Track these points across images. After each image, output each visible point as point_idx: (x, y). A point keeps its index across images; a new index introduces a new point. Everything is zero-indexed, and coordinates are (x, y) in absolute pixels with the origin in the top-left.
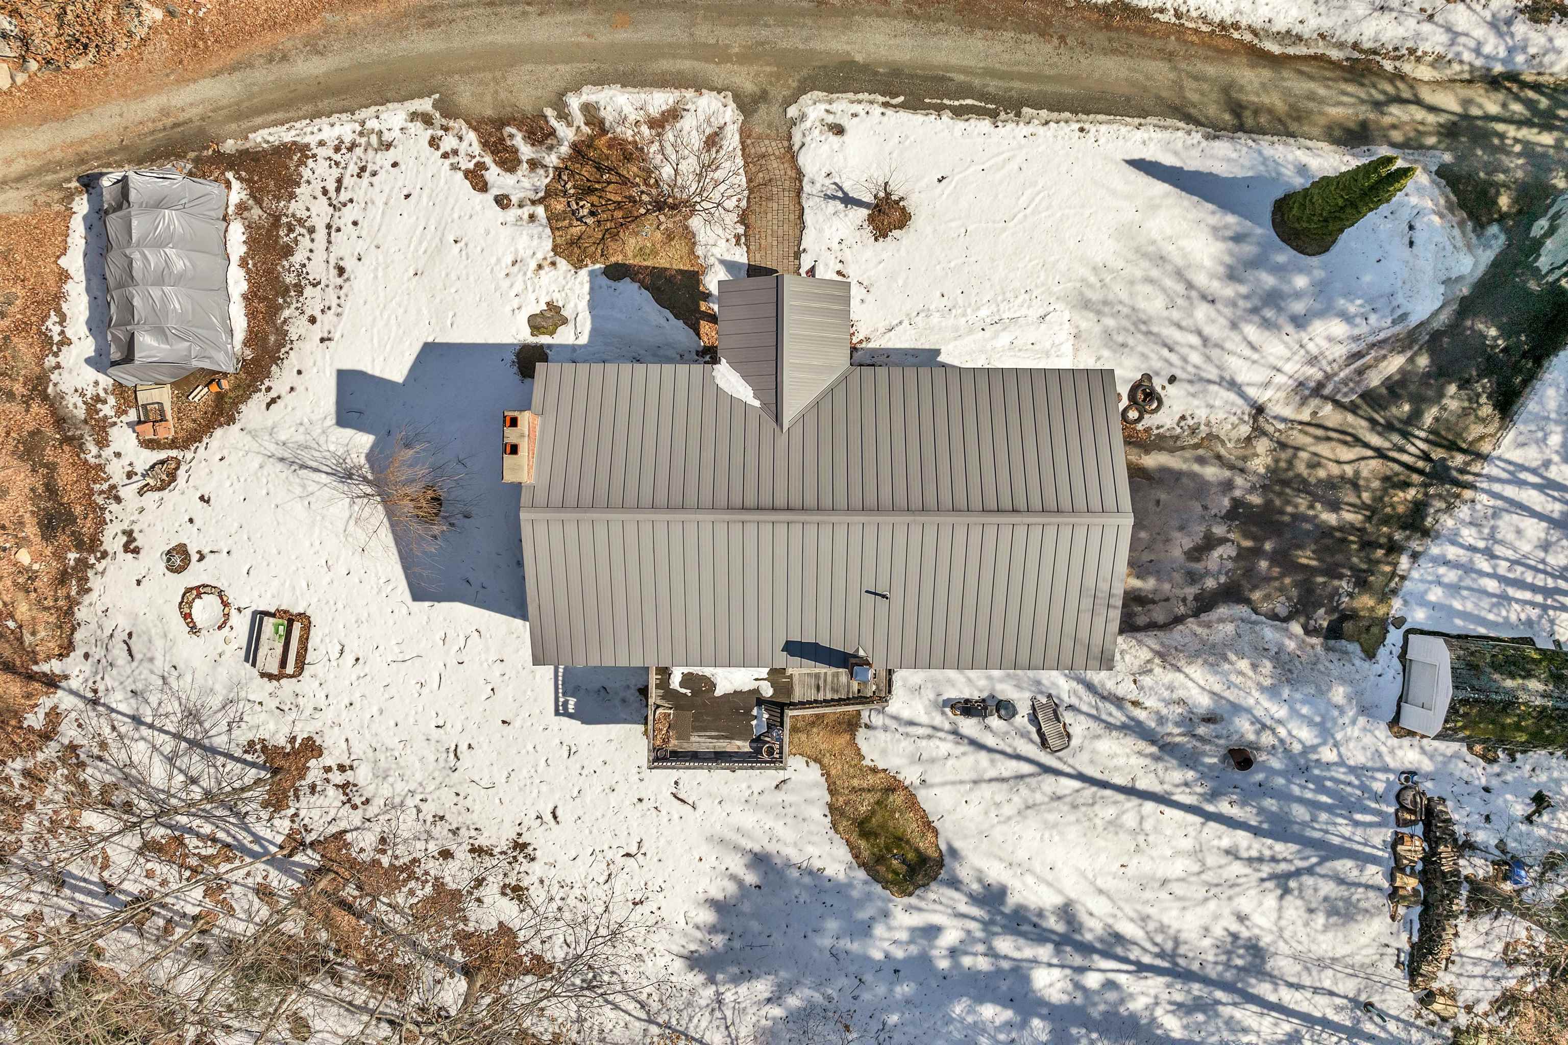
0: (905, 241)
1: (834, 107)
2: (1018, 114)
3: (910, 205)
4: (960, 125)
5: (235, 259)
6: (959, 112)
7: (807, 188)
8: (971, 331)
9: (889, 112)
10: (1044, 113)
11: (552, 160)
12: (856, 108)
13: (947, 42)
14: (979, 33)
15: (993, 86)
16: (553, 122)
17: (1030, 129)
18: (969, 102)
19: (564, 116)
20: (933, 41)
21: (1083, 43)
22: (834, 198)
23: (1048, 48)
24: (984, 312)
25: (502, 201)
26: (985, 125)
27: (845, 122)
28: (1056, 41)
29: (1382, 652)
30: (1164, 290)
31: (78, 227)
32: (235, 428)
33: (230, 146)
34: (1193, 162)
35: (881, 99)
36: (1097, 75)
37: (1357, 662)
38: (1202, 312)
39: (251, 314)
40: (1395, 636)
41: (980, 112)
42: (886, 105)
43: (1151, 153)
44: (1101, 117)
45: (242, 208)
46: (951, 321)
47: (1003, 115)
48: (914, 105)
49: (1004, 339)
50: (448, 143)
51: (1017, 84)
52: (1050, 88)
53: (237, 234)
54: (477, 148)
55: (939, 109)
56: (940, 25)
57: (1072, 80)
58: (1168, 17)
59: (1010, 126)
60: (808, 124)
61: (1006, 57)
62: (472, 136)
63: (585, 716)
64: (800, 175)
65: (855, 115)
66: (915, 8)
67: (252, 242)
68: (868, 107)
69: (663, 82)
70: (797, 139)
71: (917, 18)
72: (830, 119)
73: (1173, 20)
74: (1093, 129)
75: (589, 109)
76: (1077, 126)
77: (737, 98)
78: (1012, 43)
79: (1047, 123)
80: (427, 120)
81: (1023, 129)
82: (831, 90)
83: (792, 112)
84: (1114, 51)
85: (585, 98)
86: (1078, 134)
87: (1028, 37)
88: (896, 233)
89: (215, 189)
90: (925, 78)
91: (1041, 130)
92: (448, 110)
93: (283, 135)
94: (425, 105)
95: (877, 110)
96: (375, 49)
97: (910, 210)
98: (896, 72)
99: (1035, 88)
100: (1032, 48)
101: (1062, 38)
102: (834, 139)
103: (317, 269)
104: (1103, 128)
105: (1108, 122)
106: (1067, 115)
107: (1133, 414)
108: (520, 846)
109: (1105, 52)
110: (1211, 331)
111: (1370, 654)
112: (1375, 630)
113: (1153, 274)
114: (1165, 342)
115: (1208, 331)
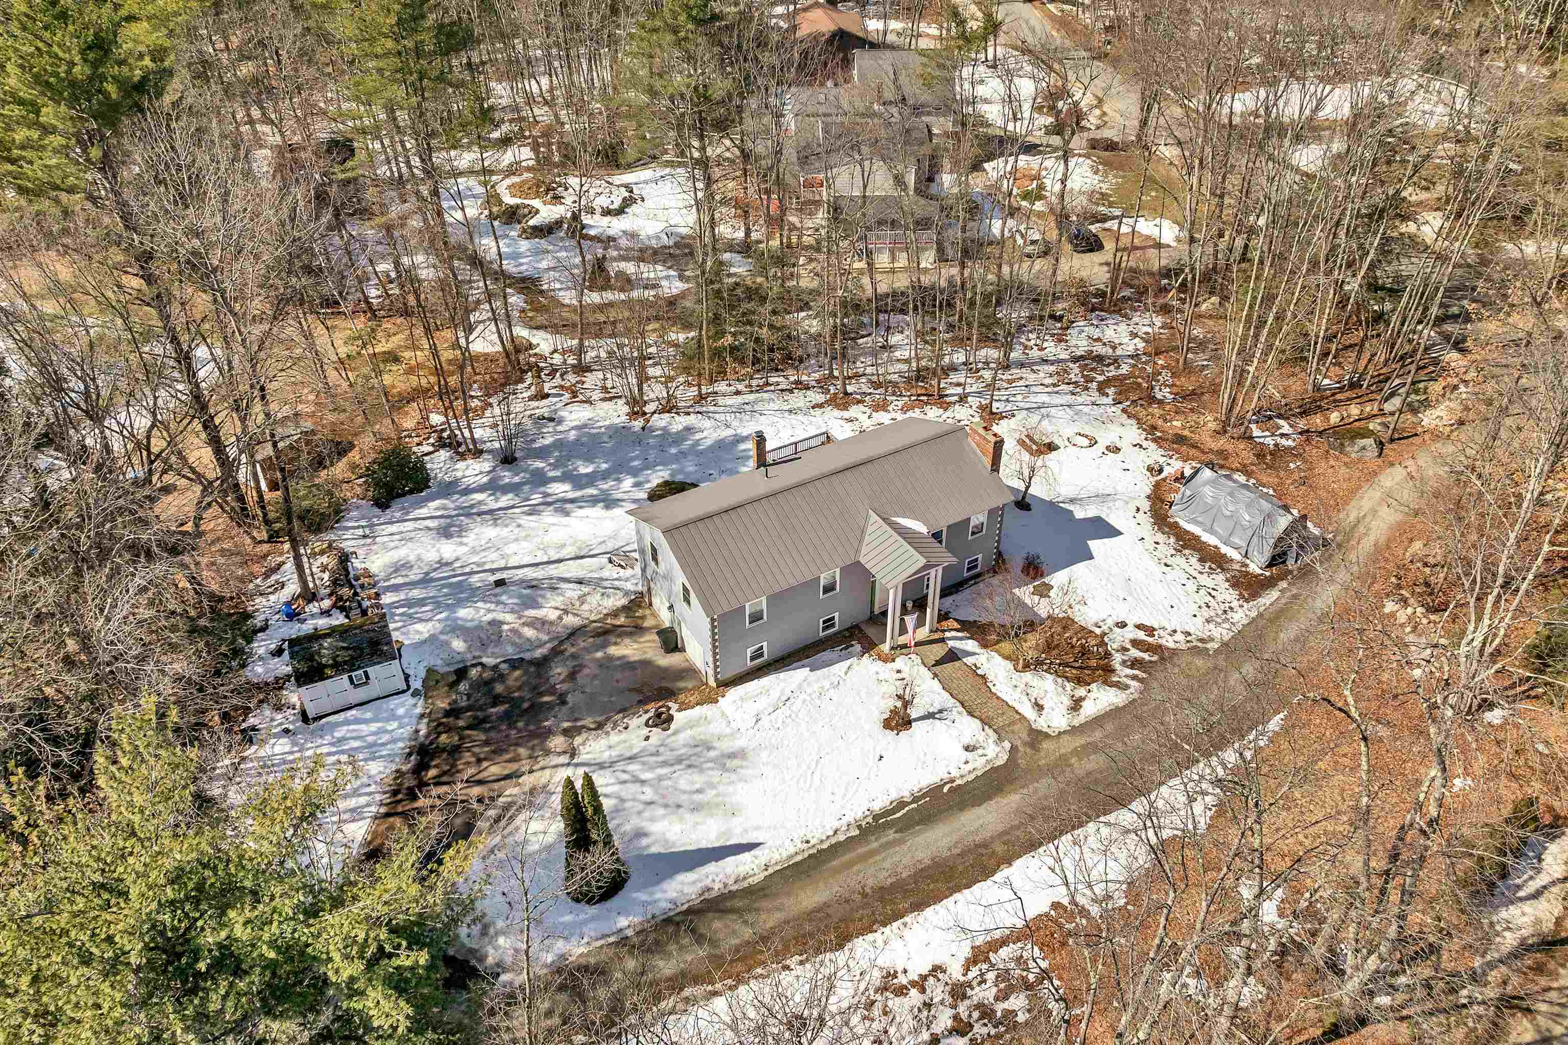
0: (876, 713)
1: (984, 759)
2: (859, 827)
3: (890, 734)
4: (894, 795)
5: (1220, 545)
6: (902, 804)
7: (961, 709)
8: (800, 686)
9: (946, 776)
10: (841, 838)
11: (1118, 657)
12: (970, 767)
13: (945, 842)
14: (927, 862)
15: (891, 835)
16: (1136, 672)
17: (845, 821)
18: (898, 815)
19: (1134, 678)
20: (955, 838)
21: (847, 901)
22: (940, 711)
23: (870, 882)
24: (799, 702)
25: (1122, 625)
26: (877, 807)
27: (969, 755)
28: (868, 890)
29: (423, 674)
30: (684, 792)
32: (1143, 495)
33: (1283, 585)
34: (711, 868)
35: (959, 782)
36: (821, 885)
37: (439, 662)
38: (649, 794)
39: (1187, 532)
40: (416, 684)
41: (887, 813)
42: (952, 781)
43: (746, 856)
44: (799, 858)
45: (1244, 565)
46: (816, 687)
47: (870, 820)
48: (934, 791)
49: (775, 694)
50: (1180, 637)
51: (875, 845)
52: (848, 857)
53: (1234, 555)
54: (1163, 642)
55: (915, 800)
56: (958, 851)
57: (836, 871)
59: (859, 815)
60: (991, 741)
61: (896, 859)
62: (1171, 645)
64: (971, 714)
65: (967, 762)
66: (984, 851)
67: (1223, 556)
68: (962, 772)
69: (1097, 721)
70: (990, 732)
71: (977, 846)
72: (980, 752)
73: (788, 962)
74: (799, 845)
75: (1125, 687)
76: (813, 842)
77: (1047, 736)
78: (899, 870)
79: (835, 832)
80: (1202, 641)
81: (849, 818)
82: (994, 770)
83: (1007, 745)
84: (819, 910)
85: (1132, 690)
86: (809, 837)
87: (889, 881)
88: (886, 716)
90: (940, 812)
91: (836, 824)
92: (1197, 650)
93: (1264, 601)
94: (1211, 646)
95: (955, 773)
97: (888, 732)
98: (962, 806)
99: (861, 850)
100: (883, 875)
101: (864, 895)
102: (966, 741)
103: (1179, 560)
104: (792, 850)
105: (791, 857)
106: (825, 846)
107: (662, 711)
109: (827, 905)
110: (634, 788)
111: (430, 671)
112: (432, 683)
113: (698, 797)
114: (665, 764)
115: (636, 787)
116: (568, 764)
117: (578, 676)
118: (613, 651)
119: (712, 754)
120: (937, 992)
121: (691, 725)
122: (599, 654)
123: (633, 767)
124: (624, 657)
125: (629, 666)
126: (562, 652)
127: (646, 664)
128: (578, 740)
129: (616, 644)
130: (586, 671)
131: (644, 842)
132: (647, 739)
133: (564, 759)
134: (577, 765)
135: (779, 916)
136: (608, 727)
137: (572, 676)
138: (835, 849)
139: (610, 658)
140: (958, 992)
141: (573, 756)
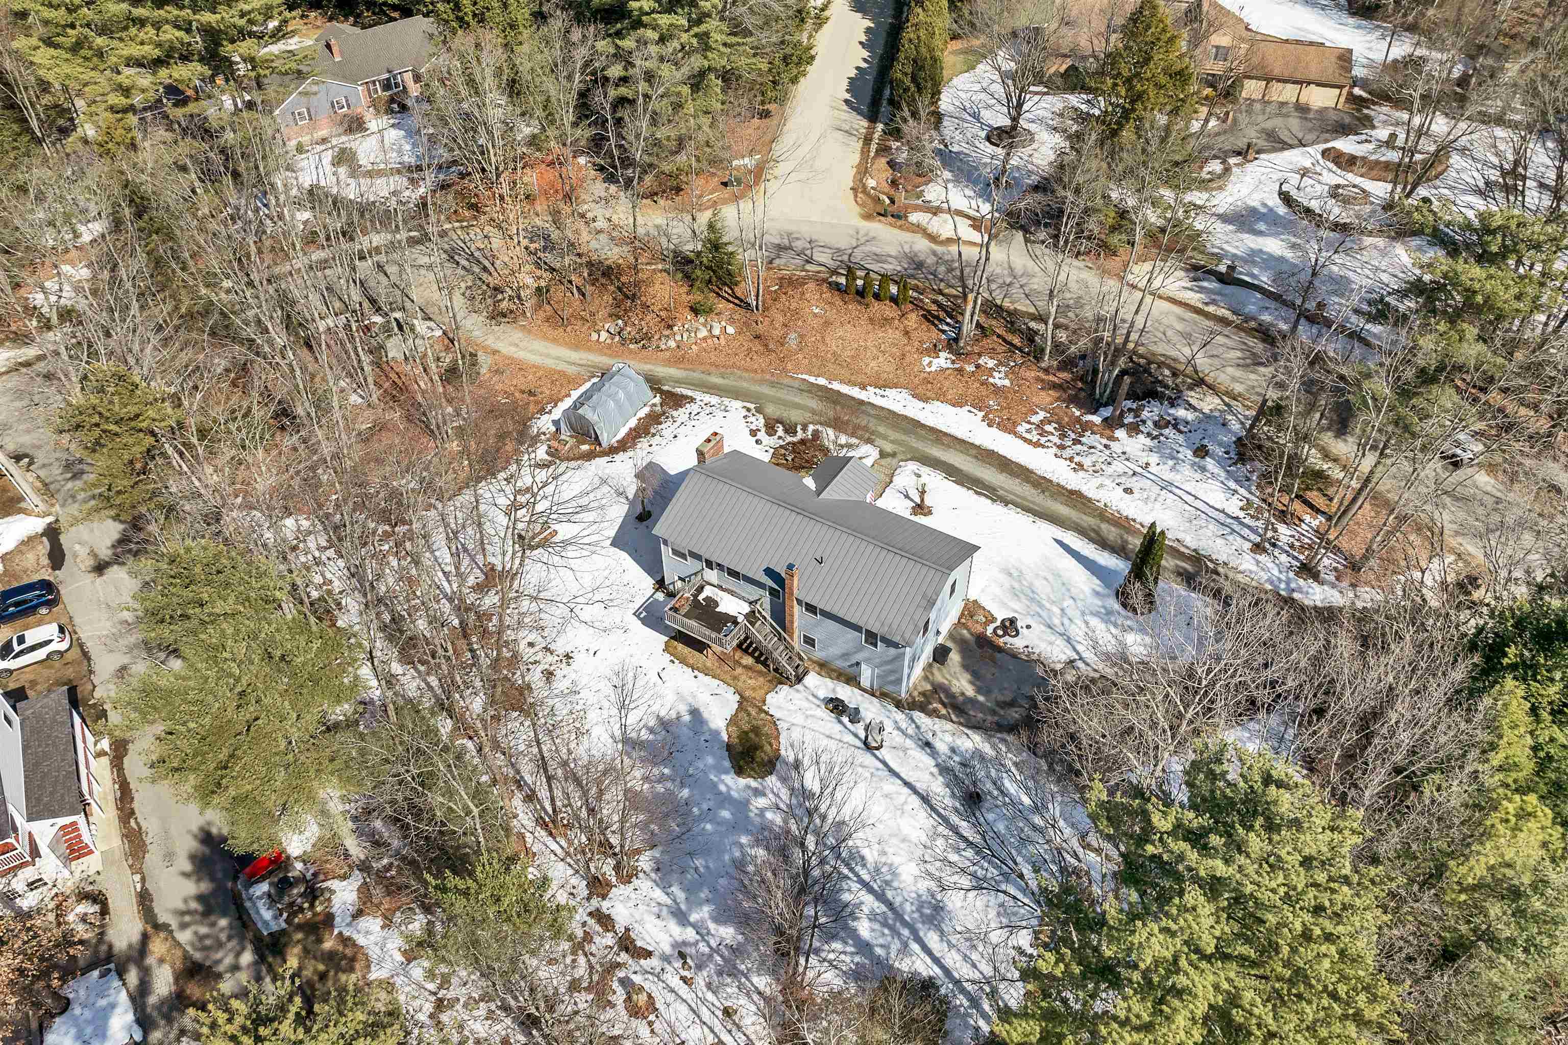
1: (921, 469)
2: (1006, 505)
3: (934, 510)
4: (975, 497)
5: (637, 417)
6: (977, 493)
7: (892, 486)
9: (946, 480)
10: (1019, 510)
11: (789, 439)
12: (932, 473)
15: (1001, 492)
16: (799, 430)
17: (1008, 512)
18: (986, 493)
19: (804, 429)
22: (901, 493)
25: (759, 442)
26: (988, 502)
27: (923, 474)
28: (1039, 492)
30: (1051, 586)
31: (588, 385)
33: (666, 388)
35: (944, 475)
36: (1052, 509)
38: (1068, 603)
39: (628, 434)
41: (988, 497)
42: (946, 477)
43: (1066, 541)
44: (1047, 522)
45: (654, 405)
47: (998, 503)
48: (958, 483)
50: (751, 419)
51: (1011, 497)
52: (1027, 504)
53: (646, 410)
54: (761, 425)
55: (971, 490)
56: (988, 465)
57: (1039, 506)
58: (1101, 505)
59: (999, 507)
60: (904, 469)
61: (1012, 486)
62: (762, 421)
63: (645, 621)
64: (891, 482)
65: (929, 474)
66: (979, 456)
67: (648, 416)
68: (936, 475)
69: (854, 436)
70: (897, 472)
72: (916, 471)
74: (1039, 524)
75: (816, 434)
76: (1032, 520)
77: (881, 451)
78: (1017, 484)
80: (749, 410)
82: (922, 464)
83: (900, 463)
85: (817, 429)
86: (1031, 522)
87: (1027, 485)
89: (650, 393)
90: (969, 478)
91: (1013, 514)
92: (759, 410)
93: (689, 393)
94: (752, 406)
95: (940, 477)
96: (745, 385)
98: (957, 470)
99: (1020, 501)
100: (1026, 488)
101: (1043, 492)
103: (666, 433)
104: (1045, 525)
105: (1049, 525)
106: (1030, 515)
107: (1000, 632)
108: (568, 657)
109: (1061, 503)
110: (1070, 612)
113: (1050, 578)
114: (1041, 606)
115: (1068, 611)
116: (1081, 659)
117: (1008, 699)
118: (970, 691)
119: (1016, 585)
120: (1068, 453)
121: (1004, 605)
122: (981, 698)
123: (1056, 621)
124: (971, 683)
125: (976, 677)
126: (997, 724)
127: (966, 667)
128: (1058, 667)
129: (963, 694)
130: (1001, 698)
131: (1098, 589)
132: (1028, 627)
133: (1080, 664)
134: (1078, 653)
135: (1084, 517)
136: (1035, 657)
137: (1012, 704)
138: (1027, 510)
139: (979, 690)
140: (1062, 447)
141: (1072, 661)
